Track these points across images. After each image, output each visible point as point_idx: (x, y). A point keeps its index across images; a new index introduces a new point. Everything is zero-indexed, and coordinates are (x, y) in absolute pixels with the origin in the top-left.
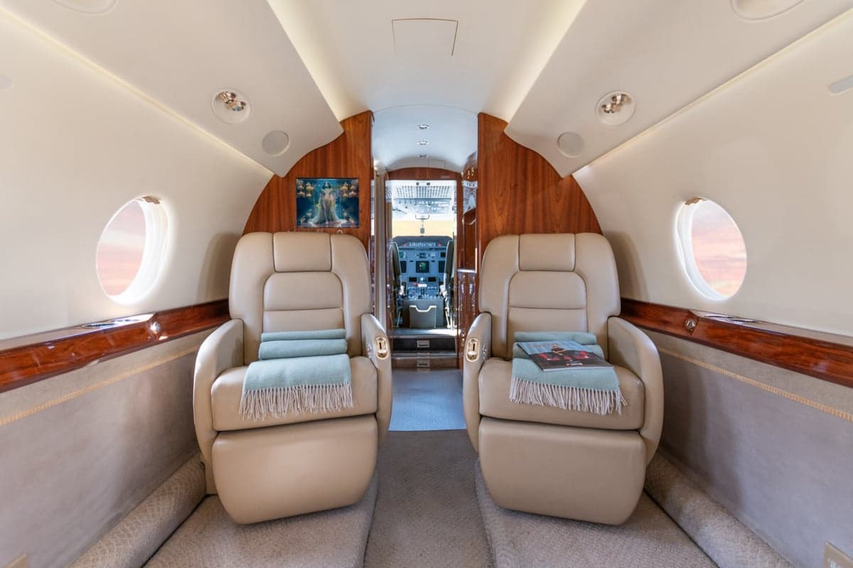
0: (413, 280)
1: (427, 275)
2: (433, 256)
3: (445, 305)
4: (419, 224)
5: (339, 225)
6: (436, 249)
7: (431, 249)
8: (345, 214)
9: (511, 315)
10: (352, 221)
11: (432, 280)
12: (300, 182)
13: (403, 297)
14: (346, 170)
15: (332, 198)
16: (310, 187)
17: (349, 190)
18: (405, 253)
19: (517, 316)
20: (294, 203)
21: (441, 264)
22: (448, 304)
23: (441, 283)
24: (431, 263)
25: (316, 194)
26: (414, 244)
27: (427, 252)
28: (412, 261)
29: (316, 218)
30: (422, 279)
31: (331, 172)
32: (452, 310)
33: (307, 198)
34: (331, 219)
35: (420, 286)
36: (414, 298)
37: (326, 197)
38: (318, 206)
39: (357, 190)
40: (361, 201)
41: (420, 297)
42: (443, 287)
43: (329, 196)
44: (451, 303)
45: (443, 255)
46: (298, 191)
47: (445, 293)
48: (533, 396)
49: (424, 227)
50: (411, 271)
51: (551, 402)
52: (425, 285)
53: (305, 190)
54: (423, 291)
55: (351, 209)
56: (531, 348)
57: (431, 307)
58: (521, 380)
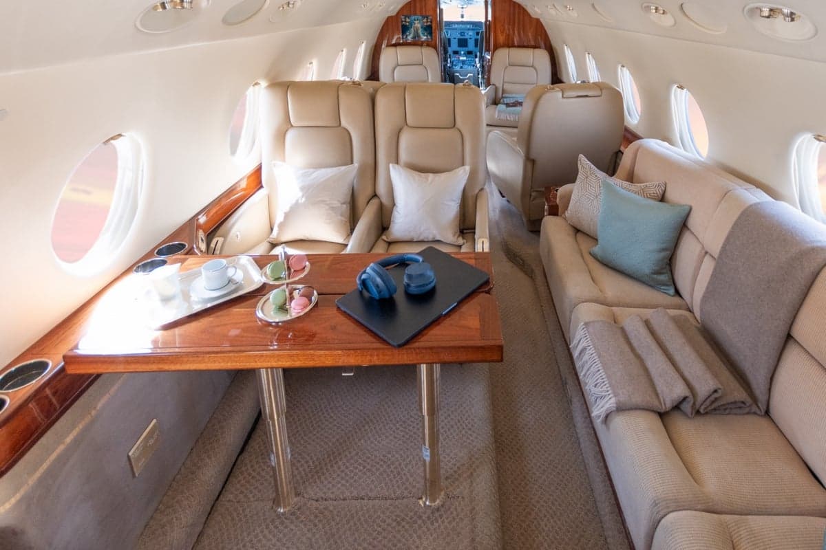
0: (456, 53)
1: (466, 49)
2: (470, 35)
3: (478, 74)
4: (459, 12)
5: (423, 40)
6: (473, 30)
7: (469, 29)
8: (426, 34)
9: (505, 87)
10: (429, 37)
11: (470, 53)
12: (403, 17)
13: (449, 67)
14: (426, 11)
15: (419, 25)
16: (408, 20)
17: (427, 22)
18: (449, 32)
19: (507, 87)
20: (400, 27)
21: (476, 40)
22: (480, 73)
23: (476, 57)
24: (469, 41)
25: (411, 24)
26: (456, 26)
27: (466, 32)
28: (455, 38)
29: (411, 36)
30: (462, 53)
31: (418, 12)
32: (483, 78)
33: (406, 26)
34: (419, 36)
35: (461, 58)
36: (457, 68)
37: (416, 25)
38: (412, 29)
39: (431, 22)
40: (433, 27)
41: (461, 67)
42: (477, 60)
43: (418, 25)
44: (482, 72)
45: (478, 34)
46: (402, 21)
47: (478, 65)
48: (503, 117)
49: (464, 13)
50: (454, 46)
51: (508, 118)
52: (465, 58)
53: (405, 21)
54: (463, 62)
55: (429, 31)
56: (506, 101)
57: (469, 75)
58: (499, 112)
